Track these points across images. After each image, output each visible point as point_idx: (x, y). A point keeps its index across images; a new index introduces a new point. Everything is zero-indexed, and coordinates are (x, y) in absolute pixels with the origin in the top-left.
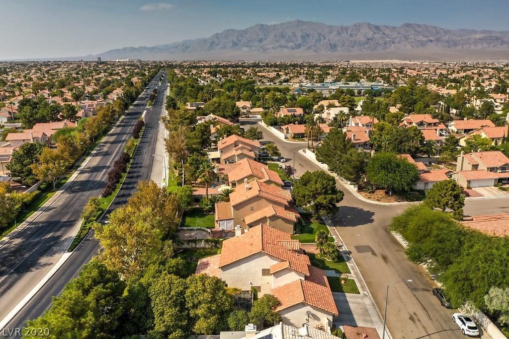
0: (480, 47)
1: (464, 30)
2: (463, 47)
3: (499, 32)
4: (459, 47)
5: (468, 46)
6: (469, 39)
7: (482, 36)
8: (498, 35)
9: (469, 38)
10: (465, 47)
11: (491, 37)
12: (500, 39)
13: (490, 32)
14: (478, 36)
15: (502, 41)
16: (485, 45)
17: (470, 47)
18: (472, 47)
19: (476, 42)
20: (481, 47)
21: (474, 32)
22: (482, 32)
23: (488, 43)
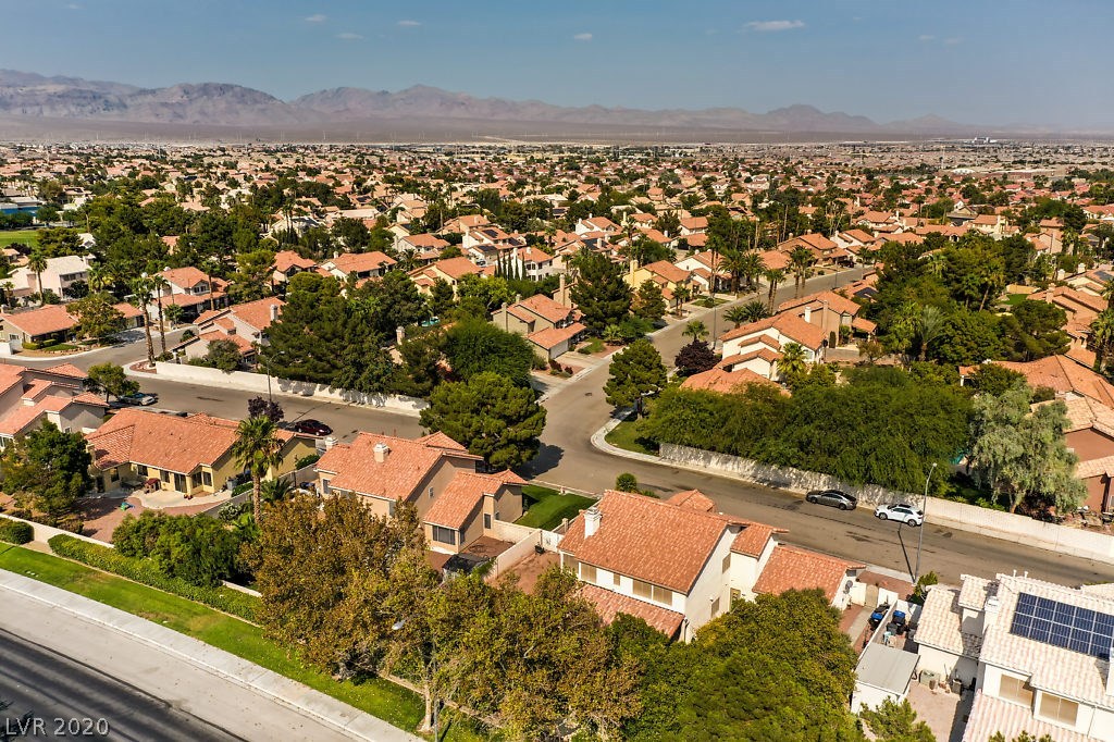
0: (62, 112)
1: (13, 72)
2: (24, 112)
3: (93, 83)
4: (17, 112)
5: (37, 109)
6: (32, 93)
7: (60, 88)
8: (92, 88)
9: (31, 91)
10: (29, 111)
11: (81, 91)
12: (100, 97)
13: (73, 81)
14: (52, 89)
15: (106, 101)
16: (73, 109)
17: (41, 112)
18: (47, 112)
19: (51, 100)
20: (65, 112)
21: (40, 79)
22: (57, 80)
23: (78, 105)
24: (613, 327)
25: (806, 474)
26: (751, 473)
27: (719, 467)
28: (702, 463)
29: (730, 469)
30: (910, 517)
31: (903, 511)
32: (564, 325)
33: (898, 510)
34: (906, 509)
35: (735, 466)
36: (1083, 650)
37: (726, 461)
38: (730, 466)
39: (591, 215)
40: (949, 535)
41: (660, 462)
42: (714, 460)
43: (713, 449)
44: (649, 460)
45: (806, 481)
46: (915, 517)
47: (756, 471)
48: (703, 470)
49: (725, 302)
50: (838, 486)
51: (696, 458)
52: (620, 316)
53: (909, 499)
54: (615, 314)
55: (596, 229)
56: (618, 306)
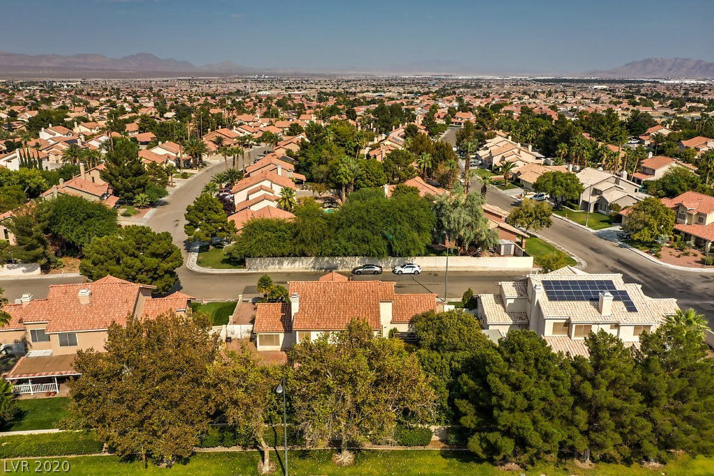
24: (142, 195)
25: (346, 259)
26: (311, 266)
27: (289, 266)
28: (277, 266)
29: (297, 266)
30: (415, 269)
31: (410, 267)
32: (105, 198)
33: (407, 267)
34: (411, 266)
35: (301, 263)
36: (582, 299)
37: (294, 262)
38: (297, 264)
39: (50, 125)
40: (436, 275)
41: (249, 272)
42: (286, 263)
43: (283, 256)
44: (241, 272)
45: (347, 263)
46: (417, 269)
47: (315, 264)
48: (280, 271)
49: (193, 174)
50: (367, 262)
51: (273, 264)
52: (143, 187)
53: (409, 260)
54: (140, 186)
55: (58, 135)
56: (141, 179)
